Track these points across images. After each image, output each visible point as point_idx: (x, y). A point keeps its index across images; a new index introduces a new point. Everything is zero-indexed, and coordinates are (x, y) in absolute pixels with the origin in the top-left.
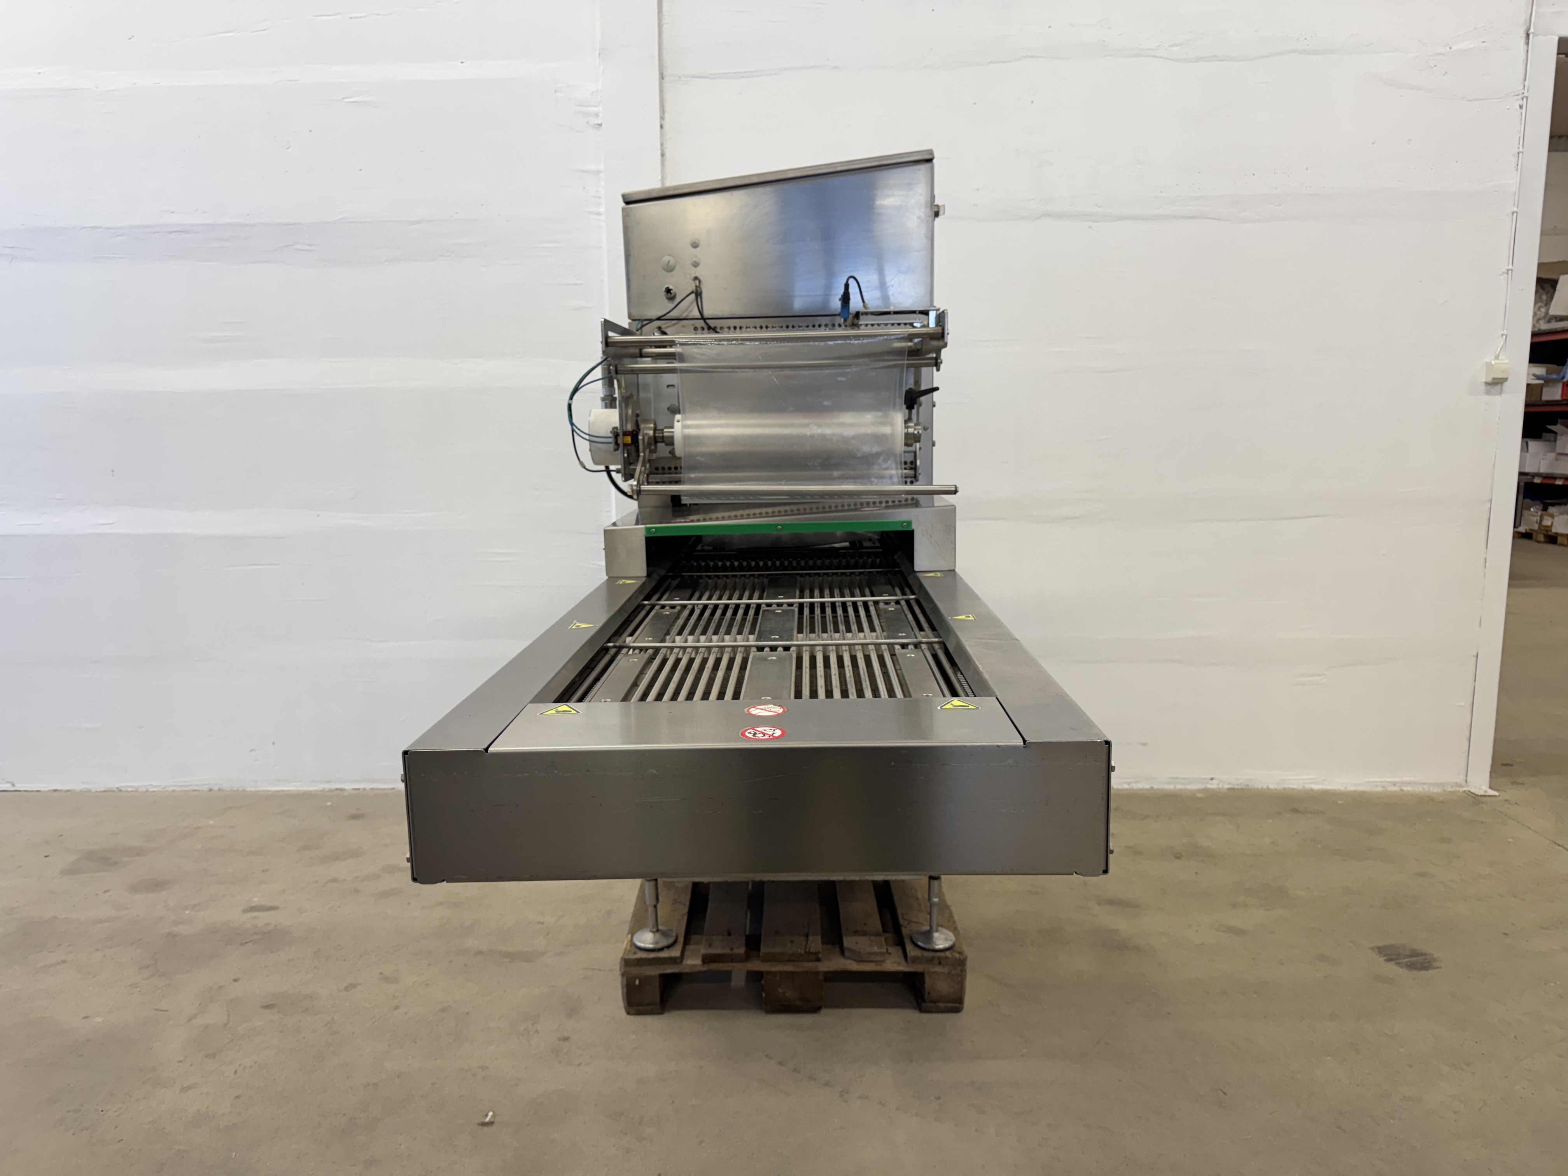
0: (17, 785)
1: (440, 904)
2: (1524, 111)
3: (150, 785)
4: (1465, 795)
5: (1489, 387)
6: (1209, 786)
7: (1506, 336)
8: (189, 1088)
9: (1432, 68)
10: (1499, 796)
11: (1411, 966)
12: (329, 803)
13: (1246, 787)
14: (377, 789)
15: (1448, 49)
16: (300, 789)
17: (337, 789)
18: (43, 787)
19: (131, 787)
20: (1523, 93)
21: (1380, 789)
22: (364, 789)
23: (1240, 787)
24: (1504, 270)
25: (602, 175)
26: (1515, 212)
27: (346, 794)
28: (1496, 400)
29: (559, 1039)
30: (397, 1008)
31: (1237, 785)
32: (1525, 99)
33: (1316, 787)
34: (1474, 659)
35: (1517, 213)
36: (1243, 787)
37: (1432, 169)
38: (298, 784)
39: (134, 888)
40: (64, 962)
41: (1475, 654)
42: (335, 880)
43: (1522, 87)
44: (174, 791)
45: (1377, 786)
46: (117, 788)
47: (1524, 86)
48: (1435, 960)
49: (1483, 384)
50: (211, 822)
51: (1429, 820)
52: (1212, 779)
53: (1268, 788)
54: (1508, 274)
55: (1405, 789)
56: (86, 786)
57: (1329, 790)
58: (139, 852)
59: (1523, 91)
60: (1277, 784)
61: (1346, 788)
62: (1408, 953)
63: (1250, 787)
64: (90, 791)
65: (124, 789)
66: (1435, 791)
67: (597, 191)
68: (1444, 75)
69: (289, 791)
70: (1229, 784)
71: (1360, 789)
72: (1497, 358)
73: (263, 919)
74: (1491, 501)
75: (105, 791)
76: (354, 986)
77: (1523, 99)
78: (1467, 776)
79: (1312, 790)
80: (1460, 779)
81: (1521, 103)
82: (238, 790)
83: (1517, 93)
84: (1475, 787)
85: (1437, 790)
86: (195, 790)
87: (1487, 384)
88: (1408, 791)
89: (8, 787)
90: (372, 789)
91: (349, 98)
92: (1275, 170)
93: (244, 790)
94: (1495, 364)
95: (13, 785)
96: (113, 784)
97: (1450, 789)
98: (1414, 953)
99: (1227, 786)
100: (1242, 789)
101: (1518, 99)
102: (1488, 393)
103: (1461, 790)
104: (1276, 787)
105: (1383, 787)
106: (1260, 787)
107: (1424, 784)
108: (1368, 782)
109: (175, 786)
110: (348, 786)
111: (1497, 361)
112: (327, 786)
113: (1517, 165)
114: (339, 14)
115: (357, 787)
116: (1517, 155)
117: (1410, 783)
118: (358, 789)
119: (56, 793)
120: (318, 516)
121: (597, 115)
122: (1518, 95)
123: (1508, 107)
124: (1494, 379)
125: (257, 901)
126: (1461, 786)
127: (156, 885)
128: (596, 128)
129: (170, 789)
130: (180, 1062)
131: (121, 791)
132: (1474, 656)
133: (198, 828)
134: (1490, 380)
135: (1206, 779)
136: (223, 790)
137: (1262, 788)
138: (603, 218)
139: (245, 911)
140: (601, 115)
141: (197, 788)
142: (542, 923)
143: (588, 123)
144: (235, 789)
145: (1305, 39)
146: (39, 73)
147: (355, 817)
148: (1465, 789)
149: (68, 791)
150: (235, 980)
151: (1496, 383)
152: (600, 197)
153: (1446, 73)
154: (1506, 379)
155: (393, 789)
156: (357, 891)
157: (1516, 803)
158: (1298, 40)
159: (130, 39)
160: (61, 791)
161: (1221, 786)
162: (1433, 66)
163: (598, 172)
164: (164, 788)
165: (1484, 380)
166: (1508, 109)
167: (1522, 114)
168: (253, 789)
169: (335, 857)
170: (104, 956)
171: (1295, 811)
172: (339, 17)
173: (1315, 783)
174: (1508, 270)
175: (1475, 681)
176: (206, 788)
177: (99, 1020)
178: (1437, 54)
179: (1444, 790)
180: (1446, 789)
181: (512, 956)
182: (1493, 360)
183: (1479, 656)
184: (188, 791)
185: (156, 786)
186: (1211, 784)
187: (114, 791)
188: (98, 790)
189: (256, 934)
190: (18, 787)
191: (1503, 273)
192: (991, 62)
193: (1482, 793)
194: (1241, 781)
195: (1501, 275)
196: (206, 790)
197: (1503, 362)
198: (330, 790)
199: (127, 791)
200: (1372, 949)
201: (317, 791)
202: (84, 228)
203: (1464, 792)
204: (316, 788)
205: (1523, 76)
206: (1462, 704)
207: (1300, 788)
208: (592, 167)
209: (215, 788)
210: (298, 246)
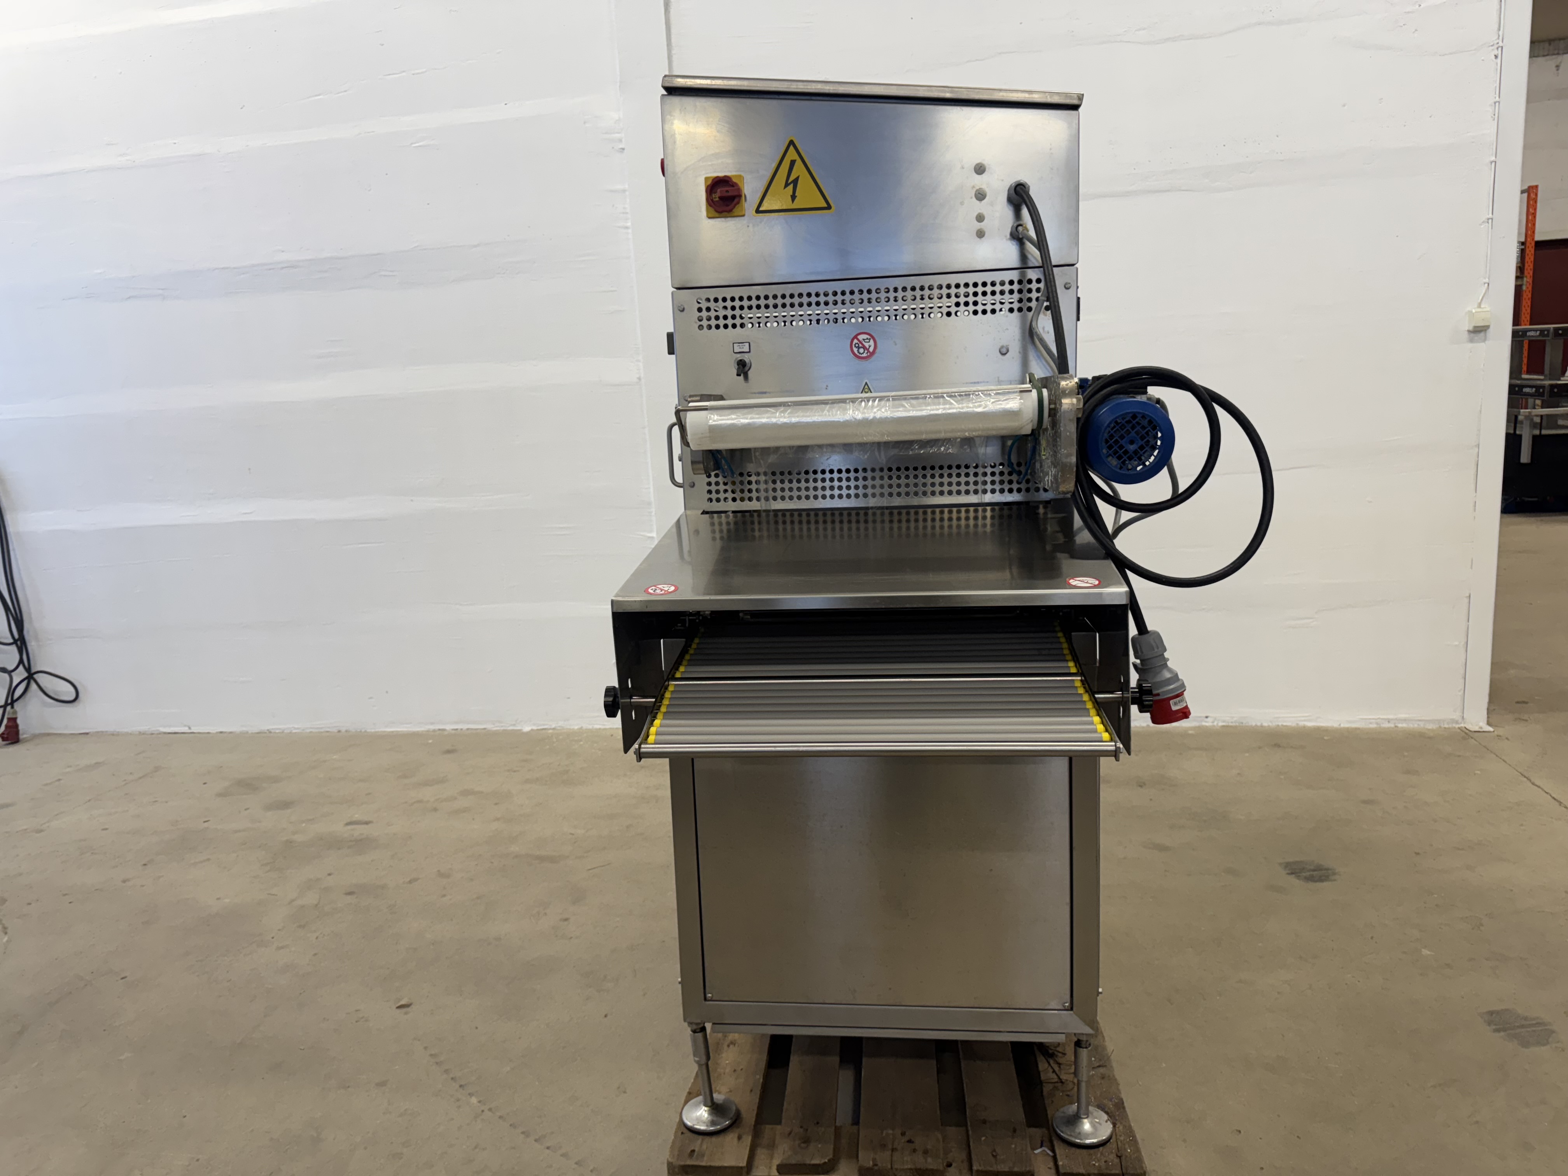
0: (192, 728)
1: (498, 819)
2: (1499, 60)
3: (293, 727)
4: (1459, 731)
5: (1472, 335)
6: (1204, 724)
7: (1488, 284)
8: (282, 948)
9: (1402, 26)
10: (1494, 731)
11: (1310, 879)
12: (430, 741)
13: (1241, 725)
14: (472, 729)
15: (1417, 6)
16: (410, 729)
17: (439, 730)
18: (213, 729)
19: (277, 729)
20: (1498, 43)
21: (1374, 726)
22: (462, 729)
23: (1234, 724)
24: (1484, 219)
25: (627, 193)
26: (1493, 161)
27: (446, 733)
28: (1481, 347)
29: (561, 920)
30: (444, 896)
31: (1232, 722)
32: (1500, 49)
33: (1310, 724)
34: (1467, 600)
35: (1495, 162)
36: (1237, 724)
37: (1405, 126)
38: (408, 726)
39: (269, 808)
40: (208, 860)
41: (1468, 595)
42: (420, 801)
43: (1497, 37)
44: (311, 732)
45: (1371, 723)
46: (268, 730)
47: (1499, 36)
48: (1334, 874)
49: (1467, 332)
50: (335, 757)
51: (1406, 754)
52: (1207, 717)
53: (1262, 726)
54: (1488, 222)
55: (1400, 725)
56: (244, 729)
57: (1322, 727)
58: (276, 780)
59: (1497, 41)
60: (1271, 722)
61: (1340, 725)
62: (1312, 867)
63: (1244, 724)
64: (247, 732)
65: (272, 731)
66: (1430, 727)
67: (624, 208)
68: (1414, 32)
69: (402, 731)
70: (1224, 721)
71: (1354, 726)
72: (1479, 306)
73: (359, 831)
74: (1478, 446)
75: (258, 733)
76: (416, 880)
77: (1497, 48)
78: (1463, 713)
79: (1304, 727)
80: (1456, 716)
81: (1496, 52)
82: (361, 731)
83: (1492, 44)
84: (1472, 724)
85: (1430, 726)
86: (328, 732)
87: (1469, 331)
88: (1402, 728)
89: (186, 730)
90: (468, 729)
91: (415, 143)
92: (1245, 139)
93: (366, 731)
94: (1476, 312)
95: (190, 728)
96: (265, 727)
97: (1446, 726)
98: (1319, 868)
99: (1221, 724)
100: (1236, 727)
101: (1493, 50)
102: (1471, 341)
103: (1457, 726)
104: (1270, 724)
105: (1377, 724)
106: (1254, 724)
107: (1420, 720)
108: (1362, 719)
109: (311, 728)
110: (449, 727)
111: (1479, 310)
112: (432, 727)
113: (1494, 115)
114: (404, 72)
115: (456, 727)
116: (1494, 104)
117: (1405, 720)
118: (457, 729)
119: (221, 735)
120: (412, 500)
121: (620, 141)
122: (1492, 46)
123: (1483, 58)
124: (1475, 327)
125: (357, 817)
126: (1457, 722)
127: (285, 805)
128: (621, 152)
129: (308, 731)
130: (279, 930)
131: (270, 732)
132: (1467, 597)
133: (325, 761)
134: (1471, 328)
135: (1200, 717)
136: (349, 731)
137: (1256, 725)
138: (630, 231)
139: (348, 824)
140: (623, 140)
141: (328, 730)
142: (573, 834)
143: (613, 148)
144: (358, 730)
145: (1271, 11)
146: (175, 143)
147: (449, 752)
148: (1462, 725)
149: (231, 733)
150: (329, 875)
151: (1479, 331)
152: (627, 213)
153: (1416, 30)
154: (1488, 327)
155: (485, 729)
156: (435, 810)
157: (1507, 739)
158: (1263, 13)
159: (242, 108)
160: (225, 732)
161: (1215, 724)
162: (1402, 25)
163: (624, 191)
164: (303, 730)
165: (1467, 329)
166: (1483, 60)
167: (1497, 64)
168: (373, 730)
169: (427, 783)
170: (238, 856)
171: (1277, 745)
172: (404, 74)
173: (1309, 721)
174: (1488, 219)
175: (1468, 621)
176: (335, 730)
177: (227, 900)
178: (1405, 12)
179: (1440, 727)
180: (1442, 726)
181: (541, 859)
182: (1474, 309)
183: (1471, 596)
184: (322, 732)
185: (298, 729)
186: (1206, 722)
187: (265, 733)
188: (253, 732)
189: (351, 841)
190: (194, 730)
191: (1483, 222)
192: (968, 62)
193: (1477, 729)
194: (1235, 719)
195: (1481, 225)
196: (336, 731)
197: (1485, 310)
198: (434, 731)
199: (275, 733)
200: (1280, 864)
201: (423, 731)
202: (217, 269)
203: (1459, 728)
204: (423, 729)
205: (1497, 26)
206: (1457, 643)
207: (1294, 725)
208: (619, 187)
209: (343, 730)
210: (383, 273)
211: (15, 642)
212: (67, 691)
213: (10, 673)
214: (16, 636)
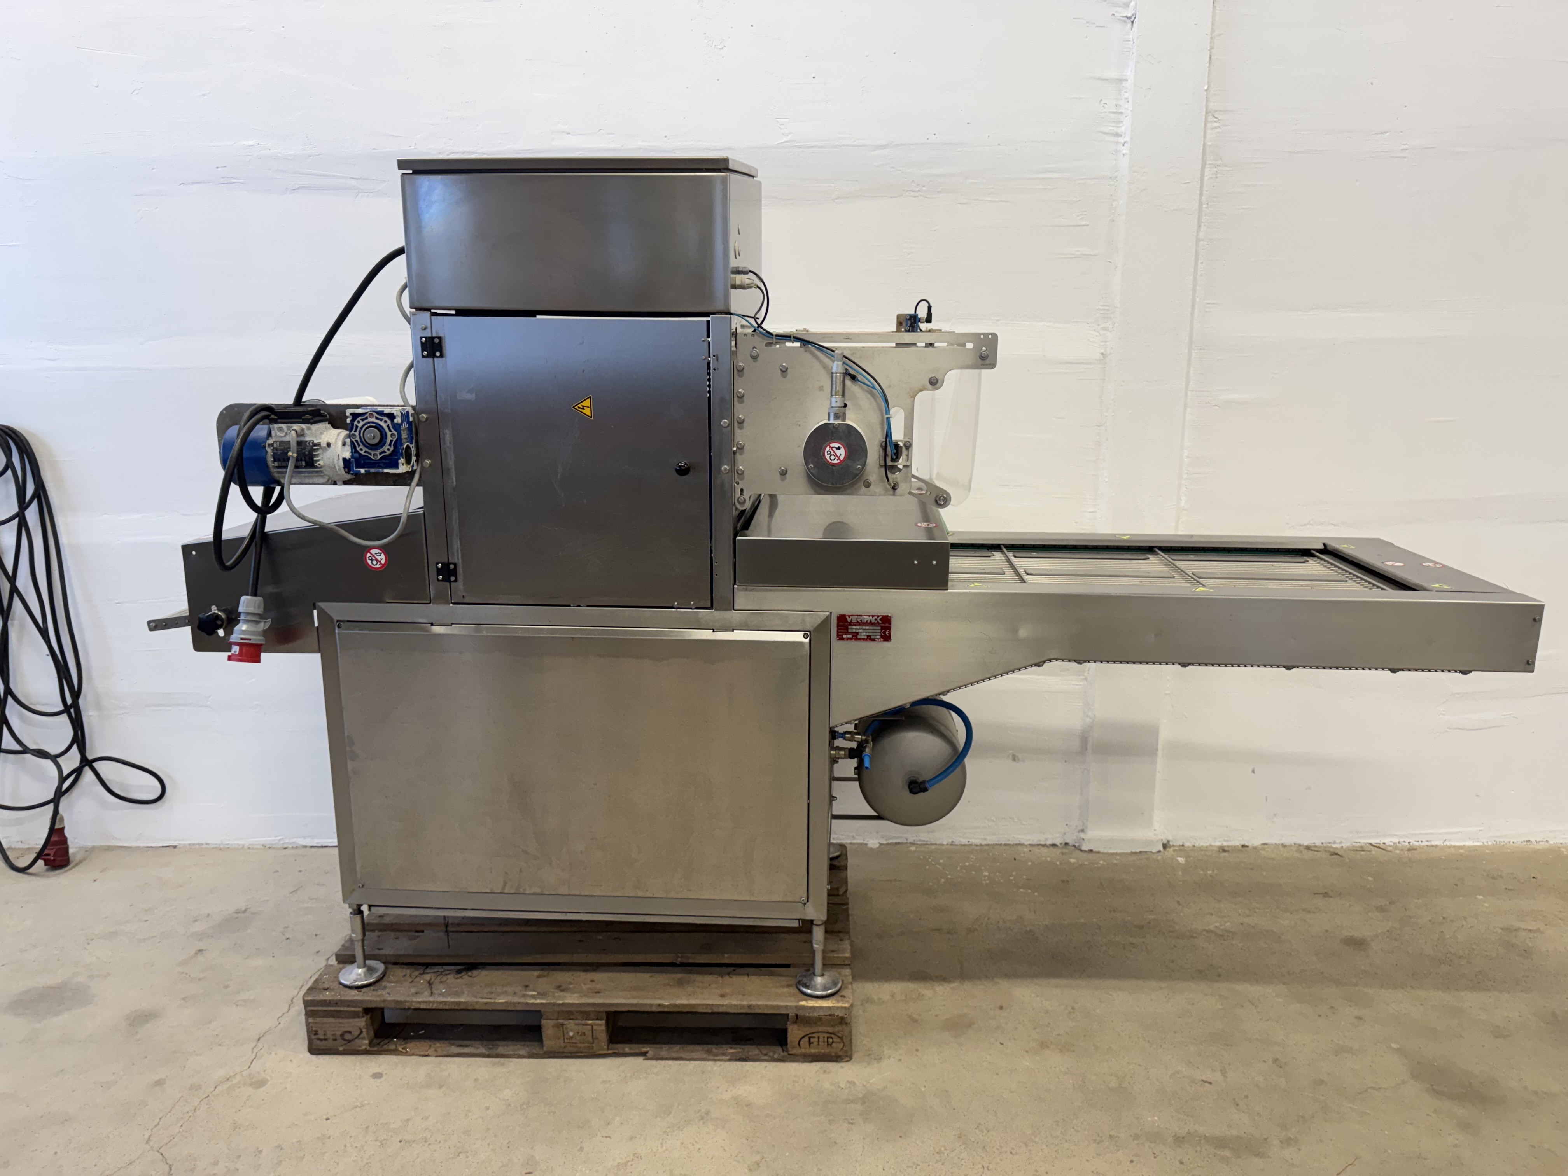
143: (1113, 15)
163: (1121, 80)
208: (1114, 74)
211: (66, 710)
212: (148, 787)
213: (54, 758)
214: (69, 701)
